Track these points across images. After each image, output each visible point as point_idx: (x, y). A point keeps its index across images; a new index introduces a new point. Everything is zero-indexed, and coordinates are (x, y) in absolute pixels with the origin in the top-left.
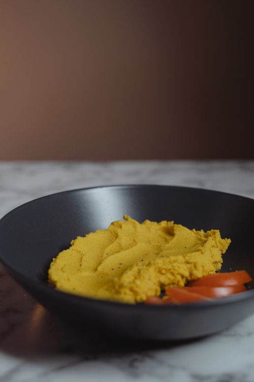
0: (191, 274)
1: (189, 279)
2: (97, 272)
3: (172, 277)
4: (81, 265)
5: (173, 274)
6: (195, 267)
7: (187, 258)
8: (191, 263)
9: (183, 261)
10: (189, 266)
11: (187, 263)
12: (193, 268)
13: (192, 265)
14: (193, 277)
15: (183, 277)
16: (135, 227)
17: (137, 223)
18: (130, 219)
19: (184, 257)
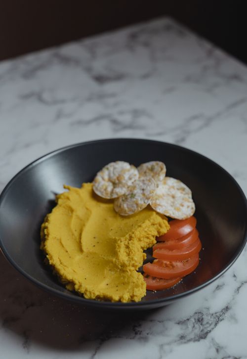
0: (159, 232)
1: (158, 236)
2: (84, 253)
3: (148, 241)
4: (67, 252)
5: (148, 238)
6: (160, 225)
7: (152, 221)
8: (156, 224)
9: (150, 224)
10: (155, 226)
11: (153, 224)
12: (159, 228)
13: (158, 225)
14: (161, 234)
15: (153, 236)
16: (78, 194)
17: (78, 189)
18: (72, 188)
19: (149, 220)
